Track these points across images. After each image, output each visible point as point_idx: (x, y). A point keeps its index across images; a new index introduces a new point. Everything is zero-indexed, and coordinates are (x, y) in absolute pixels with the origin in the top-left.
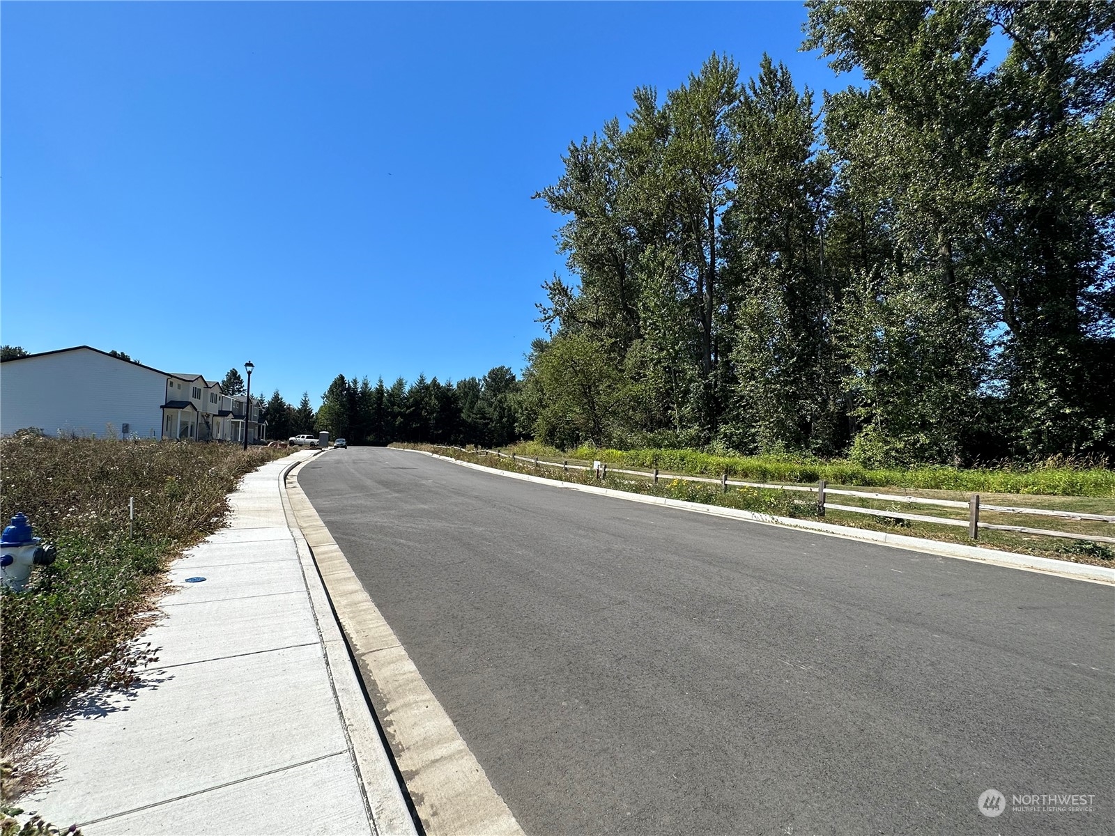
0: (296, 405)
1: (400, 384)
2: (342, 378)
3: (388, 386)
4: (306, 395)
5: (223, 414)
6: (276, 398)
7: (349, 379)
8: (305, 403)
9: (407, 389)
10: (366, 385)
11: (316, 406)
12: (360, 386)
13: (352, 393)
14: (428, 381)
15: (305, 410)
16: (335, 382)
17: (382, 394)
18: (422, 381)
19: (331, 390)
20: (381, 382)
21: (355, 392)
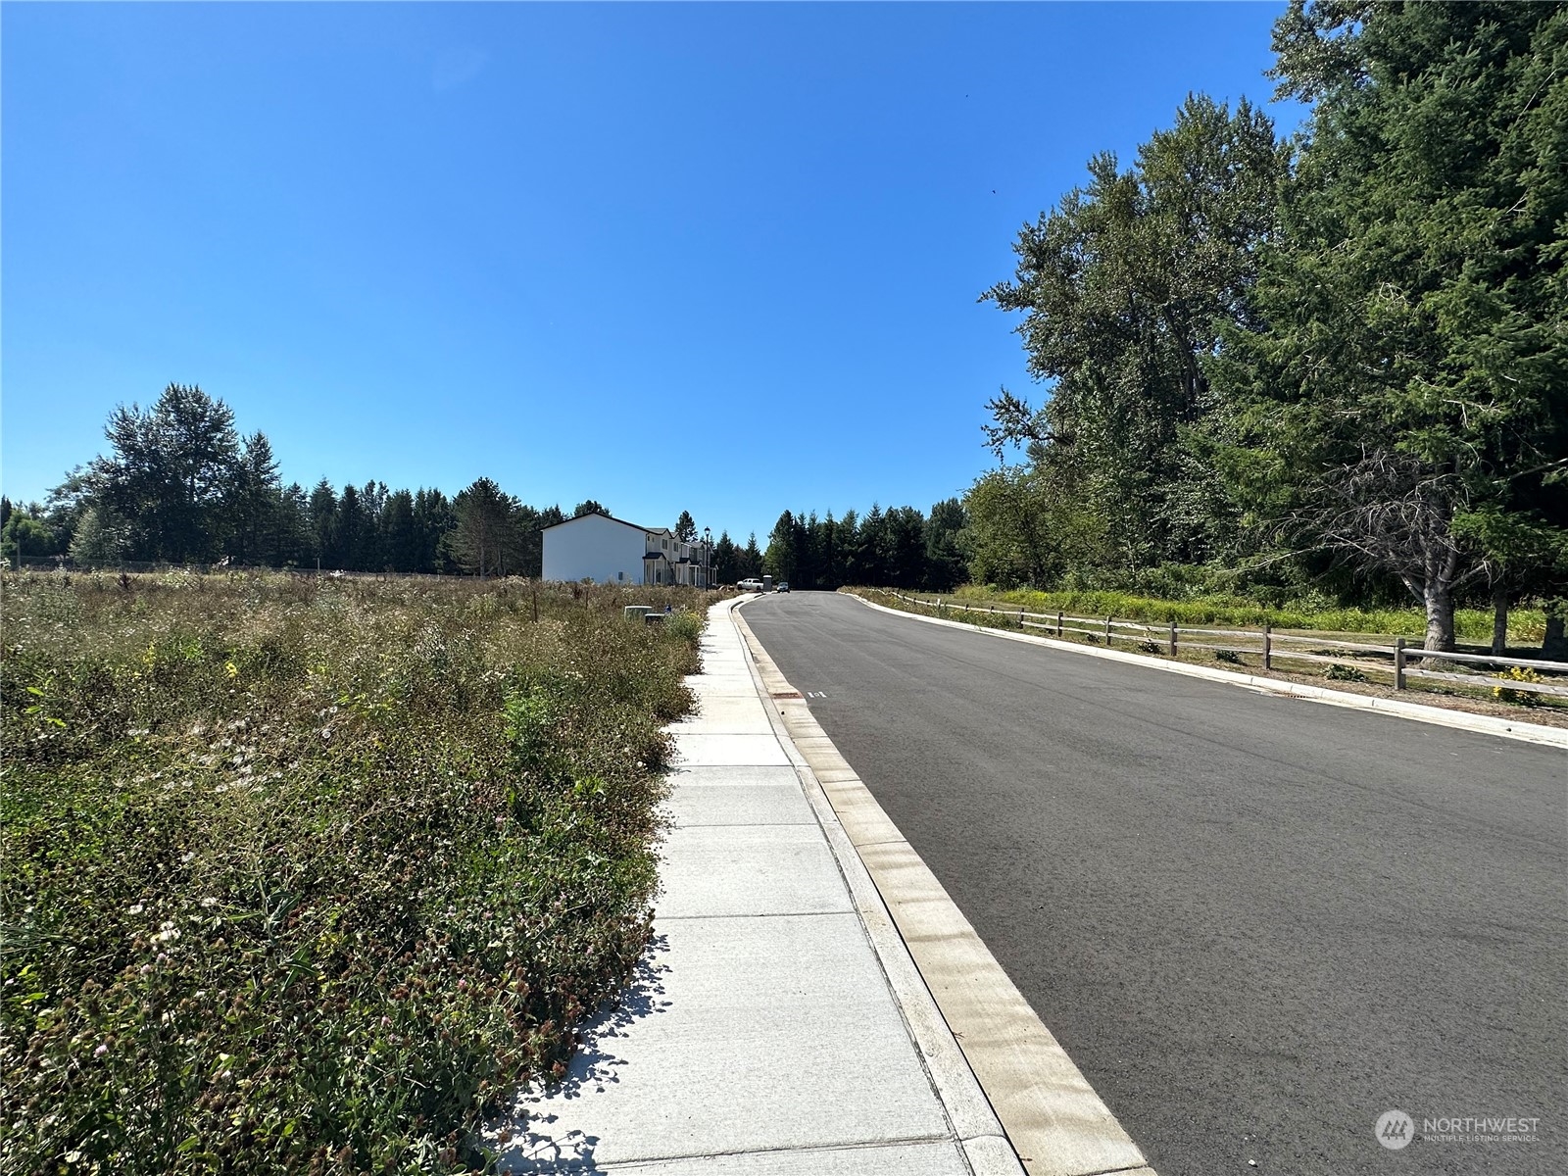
0: (745, 546)
1: (851, 517)
2: (788, 514)
3: (838, 519)
4: (753, 535)
5: (683, 561)
6: (725, 540)
7: (795, 515)
8: (752, 544)
9: (859, 522)
10: (813, 520)
11: (763, 547)
12: (807, 521)
13: (799, 530)
14: (883, 513)
15: (753, 551)
16: (781, 519)
17: (831, 530)
18: (876, 512)
19: (778, 529)
20: (830, 515)
21: (802, 528)
